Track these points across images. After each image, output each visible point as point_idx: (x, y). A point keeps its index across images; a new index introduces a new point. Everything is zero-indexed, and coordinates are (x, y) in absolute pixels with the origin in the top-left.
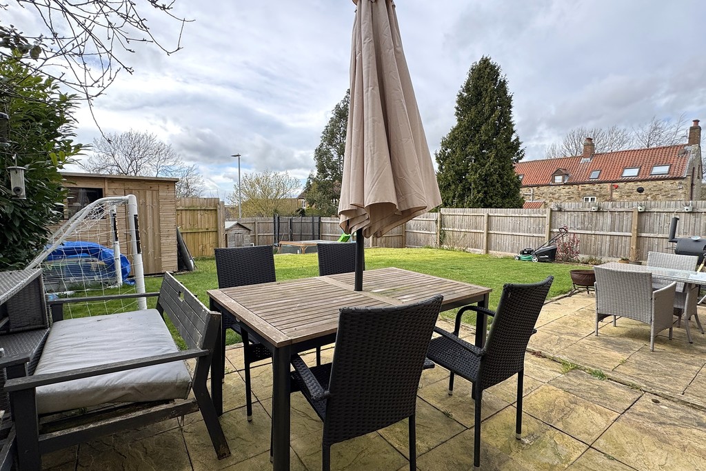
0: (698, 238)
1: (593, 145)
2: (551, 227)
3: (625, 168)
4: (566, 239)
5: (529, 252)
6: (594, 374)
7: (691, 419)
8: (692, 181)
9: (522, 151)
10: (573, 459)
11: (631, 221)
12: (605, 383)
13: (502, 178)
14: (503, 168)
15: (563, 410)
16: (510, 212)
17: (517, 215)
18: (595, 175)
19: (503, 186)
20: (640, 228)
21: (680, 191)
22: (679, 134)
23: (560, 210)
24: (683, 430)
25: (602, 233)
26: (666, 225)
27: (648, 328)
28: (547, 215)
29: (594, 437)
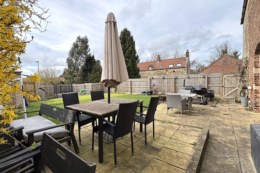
0: (190, 85)
1: (160, 57)
2: (150, 84)
3: (169, 65)
4: (155, 88)
5: (145, 92)
6: (169, 122)
7: (192, 130)
8: (188, 68)
9: (139, 59)
10: (167, 141)
11: (172, 81)
12: (172, 124)
13: (133, 69)
14: (134, 65)
15: (163, 131)
16: (138, 80)
17: (140, 81)
18: (161, 67)
19: (134, 71)
20: (175, 83)
21: (185, 71)
22: (184, 54)
23: (153, 78)
24: (190, 132)
25: (165, 85)
26: (182, 82)
27: (180, 111)
28: (149, 80)
29: (171, 136)
